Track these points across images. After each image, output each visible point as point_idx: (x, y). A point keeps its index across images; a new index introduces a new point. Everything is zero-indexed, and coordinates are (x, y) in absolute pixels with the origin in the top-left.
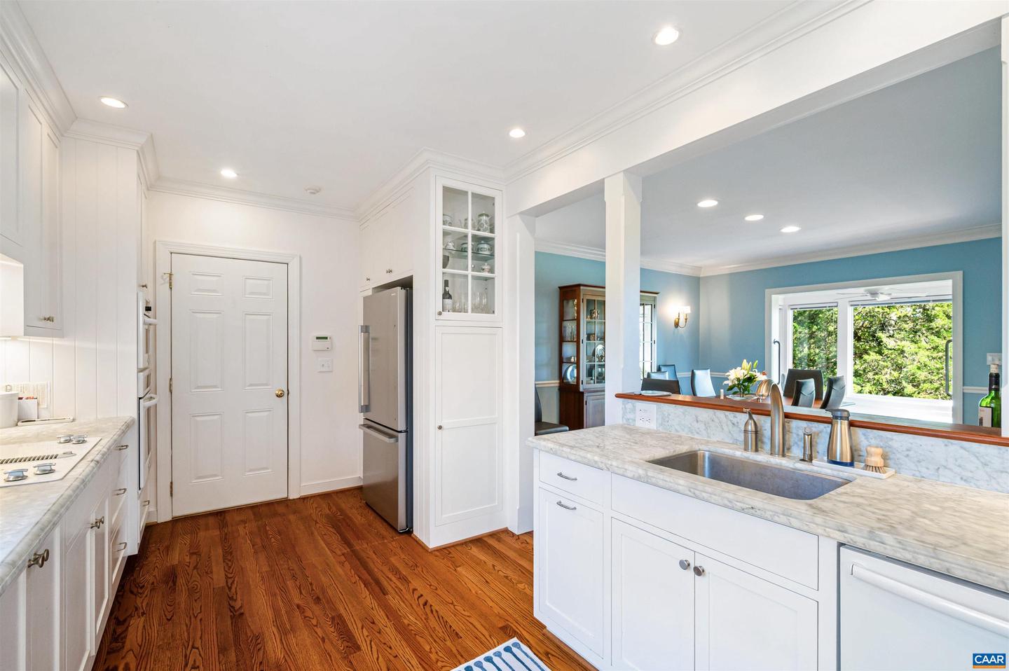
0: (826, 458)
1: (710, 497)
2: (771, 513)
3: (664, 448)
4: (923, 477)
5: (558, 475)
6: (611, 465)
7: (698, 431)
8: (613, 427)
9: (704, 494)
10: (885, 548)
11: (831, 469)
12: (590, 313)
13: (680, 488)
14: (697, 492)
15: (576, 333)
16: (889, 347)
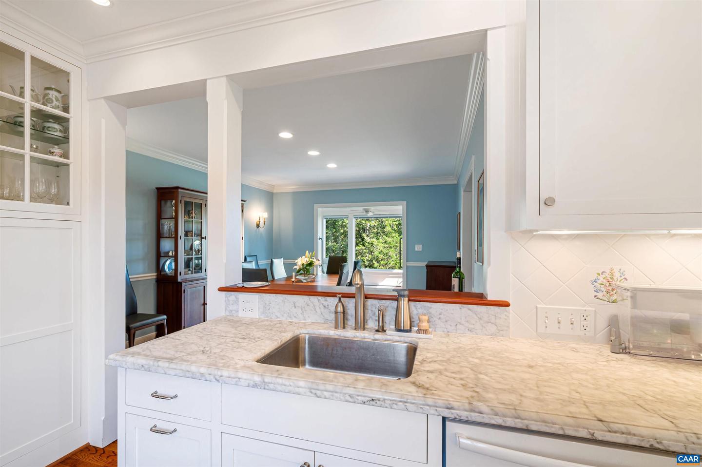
0: (393, 327)
1: (333, 395)
2: (390, 402)
3: (272, 340)
4: (449, 332)
5: (152, 395)
6: (221, 376)
7: (295, 315)
8: (217, 322)
9: (325, 393)
10: (483, 417)
11: (399, 336)
12: (188, 213)
13: (301, 390)
14: (318, 393)
15: (173, 229)
16: (367, 242)
